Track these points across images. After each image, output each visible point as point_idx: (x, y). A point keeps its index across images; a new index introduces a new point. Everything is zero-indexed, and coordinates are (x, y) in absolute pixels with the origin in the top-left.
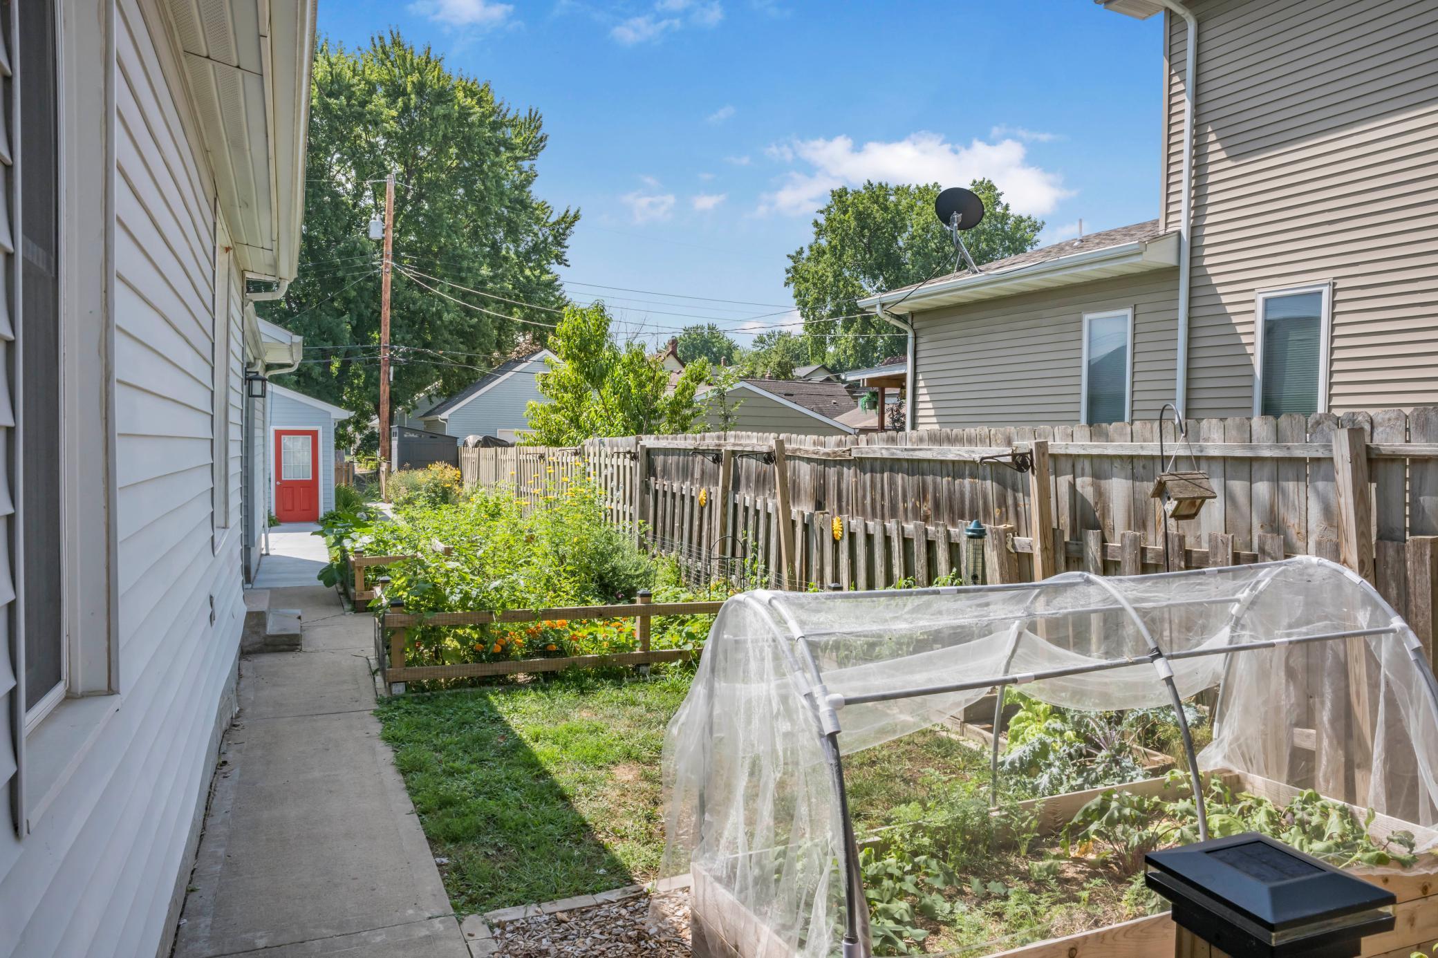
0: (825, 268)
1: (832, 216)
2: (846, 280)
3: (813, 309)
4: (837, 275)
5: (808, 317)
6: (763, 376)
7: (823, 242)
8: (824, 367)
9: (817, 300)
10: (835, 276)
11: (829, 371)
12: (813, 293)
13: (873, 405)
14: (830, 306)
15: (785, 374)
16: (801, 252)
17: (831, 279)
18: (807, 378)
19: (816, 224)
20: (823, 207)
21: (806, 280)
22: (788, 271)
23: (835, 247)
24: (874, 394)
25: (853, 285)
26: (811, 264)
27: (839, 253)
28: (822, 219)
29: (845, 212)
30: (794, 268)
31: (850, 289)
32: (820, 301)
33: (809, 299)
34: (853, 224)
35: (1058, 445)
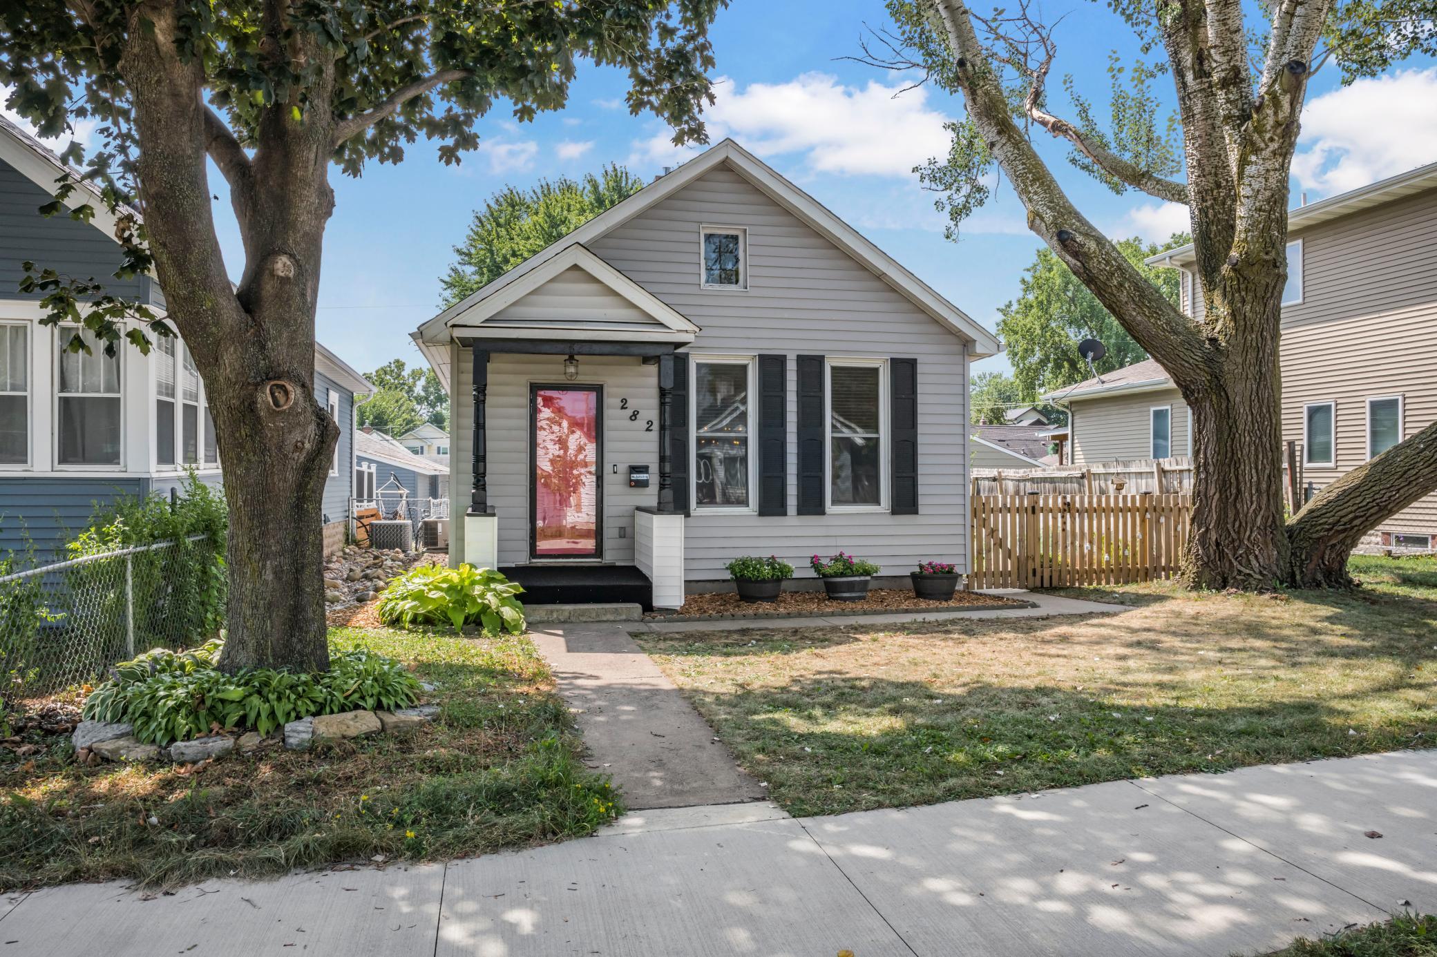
0: (1033, 322)
1: (1038, 274)
2: (1054, 332)
3: (1024, 358)
4: (1044, 328)
5: (1018, 366)
6: (978, 421)
7: (1031, 297)
8: (1034, 409)
9: (1026, 350)
10: (1042, 328)
11: (1040, 412)
12: (1023, 344)
13: (1056, 452)
14: (1039, 354)
15: (998, 419)
16: (1010, 305)
17: (1038, 331)
18: (1019, 419)
19: (1023, 281)
20: (1029, 265)
21: (1016, 333)
22: (998, 325)
23: (1041, 302)
24: (1056, 445)
25: (1059, 335)
26: (1019, 317)
27: (1044, 306)
28: (1028, 277)
29: (1050, 270)
30: (1004, 321)
31: (1057, 339)
32: (1028, 352)
33: (1019, 349)
34: (1058, 281)
35: (1094, 470)
